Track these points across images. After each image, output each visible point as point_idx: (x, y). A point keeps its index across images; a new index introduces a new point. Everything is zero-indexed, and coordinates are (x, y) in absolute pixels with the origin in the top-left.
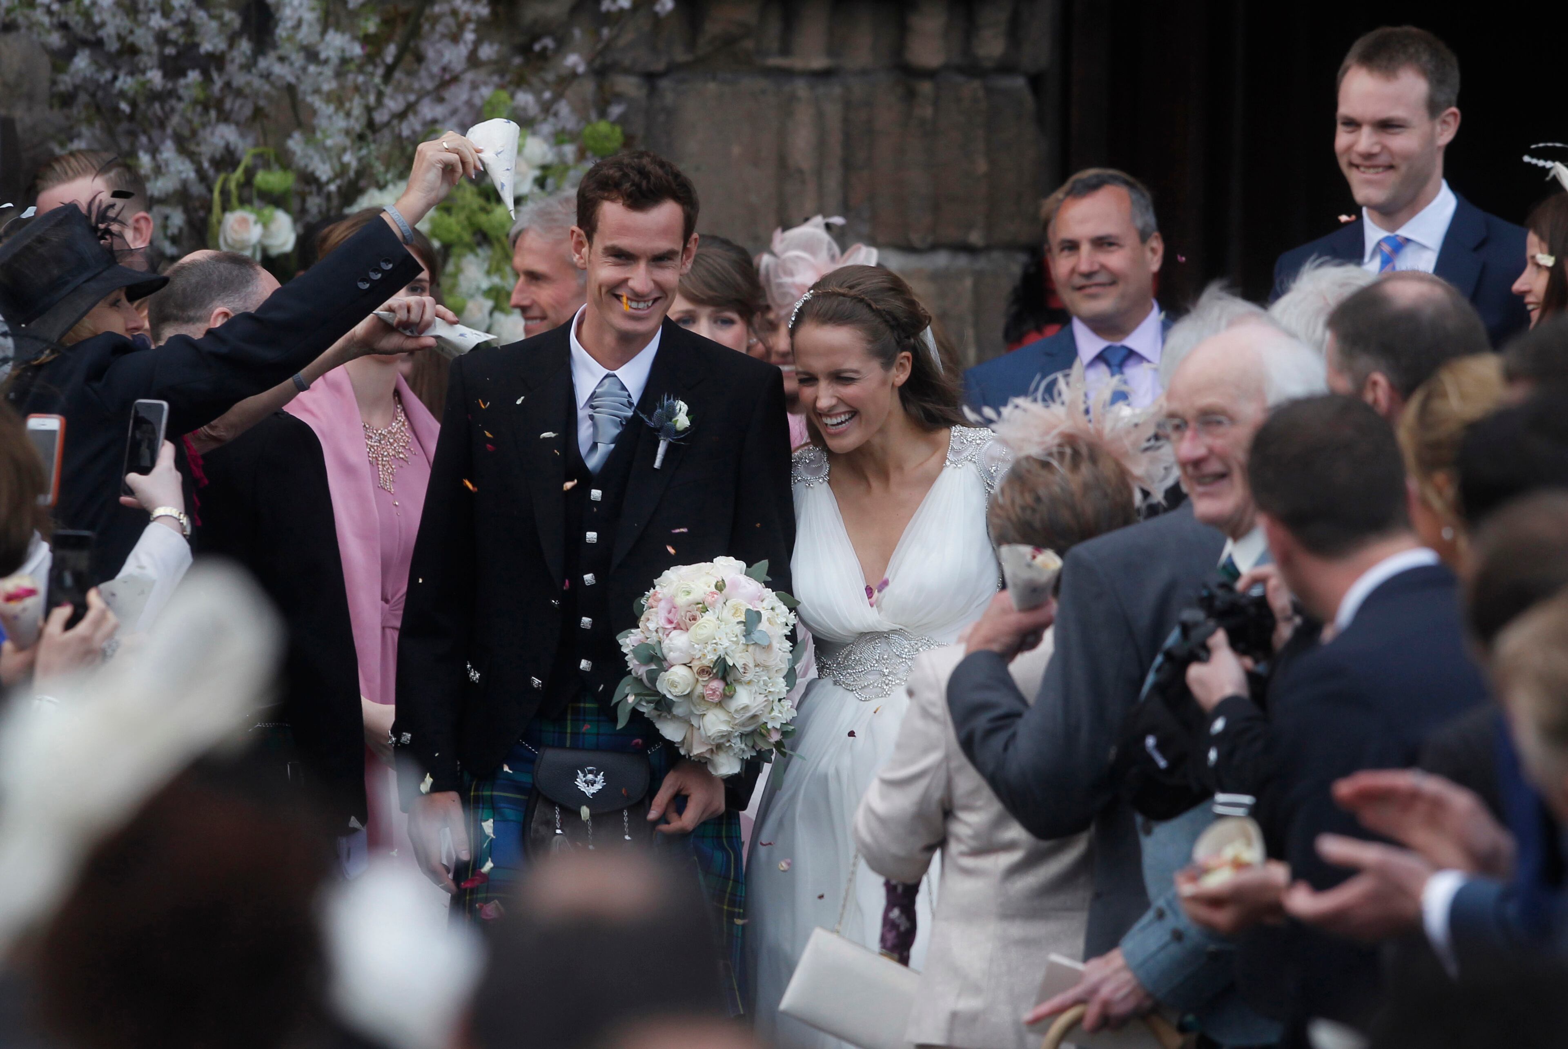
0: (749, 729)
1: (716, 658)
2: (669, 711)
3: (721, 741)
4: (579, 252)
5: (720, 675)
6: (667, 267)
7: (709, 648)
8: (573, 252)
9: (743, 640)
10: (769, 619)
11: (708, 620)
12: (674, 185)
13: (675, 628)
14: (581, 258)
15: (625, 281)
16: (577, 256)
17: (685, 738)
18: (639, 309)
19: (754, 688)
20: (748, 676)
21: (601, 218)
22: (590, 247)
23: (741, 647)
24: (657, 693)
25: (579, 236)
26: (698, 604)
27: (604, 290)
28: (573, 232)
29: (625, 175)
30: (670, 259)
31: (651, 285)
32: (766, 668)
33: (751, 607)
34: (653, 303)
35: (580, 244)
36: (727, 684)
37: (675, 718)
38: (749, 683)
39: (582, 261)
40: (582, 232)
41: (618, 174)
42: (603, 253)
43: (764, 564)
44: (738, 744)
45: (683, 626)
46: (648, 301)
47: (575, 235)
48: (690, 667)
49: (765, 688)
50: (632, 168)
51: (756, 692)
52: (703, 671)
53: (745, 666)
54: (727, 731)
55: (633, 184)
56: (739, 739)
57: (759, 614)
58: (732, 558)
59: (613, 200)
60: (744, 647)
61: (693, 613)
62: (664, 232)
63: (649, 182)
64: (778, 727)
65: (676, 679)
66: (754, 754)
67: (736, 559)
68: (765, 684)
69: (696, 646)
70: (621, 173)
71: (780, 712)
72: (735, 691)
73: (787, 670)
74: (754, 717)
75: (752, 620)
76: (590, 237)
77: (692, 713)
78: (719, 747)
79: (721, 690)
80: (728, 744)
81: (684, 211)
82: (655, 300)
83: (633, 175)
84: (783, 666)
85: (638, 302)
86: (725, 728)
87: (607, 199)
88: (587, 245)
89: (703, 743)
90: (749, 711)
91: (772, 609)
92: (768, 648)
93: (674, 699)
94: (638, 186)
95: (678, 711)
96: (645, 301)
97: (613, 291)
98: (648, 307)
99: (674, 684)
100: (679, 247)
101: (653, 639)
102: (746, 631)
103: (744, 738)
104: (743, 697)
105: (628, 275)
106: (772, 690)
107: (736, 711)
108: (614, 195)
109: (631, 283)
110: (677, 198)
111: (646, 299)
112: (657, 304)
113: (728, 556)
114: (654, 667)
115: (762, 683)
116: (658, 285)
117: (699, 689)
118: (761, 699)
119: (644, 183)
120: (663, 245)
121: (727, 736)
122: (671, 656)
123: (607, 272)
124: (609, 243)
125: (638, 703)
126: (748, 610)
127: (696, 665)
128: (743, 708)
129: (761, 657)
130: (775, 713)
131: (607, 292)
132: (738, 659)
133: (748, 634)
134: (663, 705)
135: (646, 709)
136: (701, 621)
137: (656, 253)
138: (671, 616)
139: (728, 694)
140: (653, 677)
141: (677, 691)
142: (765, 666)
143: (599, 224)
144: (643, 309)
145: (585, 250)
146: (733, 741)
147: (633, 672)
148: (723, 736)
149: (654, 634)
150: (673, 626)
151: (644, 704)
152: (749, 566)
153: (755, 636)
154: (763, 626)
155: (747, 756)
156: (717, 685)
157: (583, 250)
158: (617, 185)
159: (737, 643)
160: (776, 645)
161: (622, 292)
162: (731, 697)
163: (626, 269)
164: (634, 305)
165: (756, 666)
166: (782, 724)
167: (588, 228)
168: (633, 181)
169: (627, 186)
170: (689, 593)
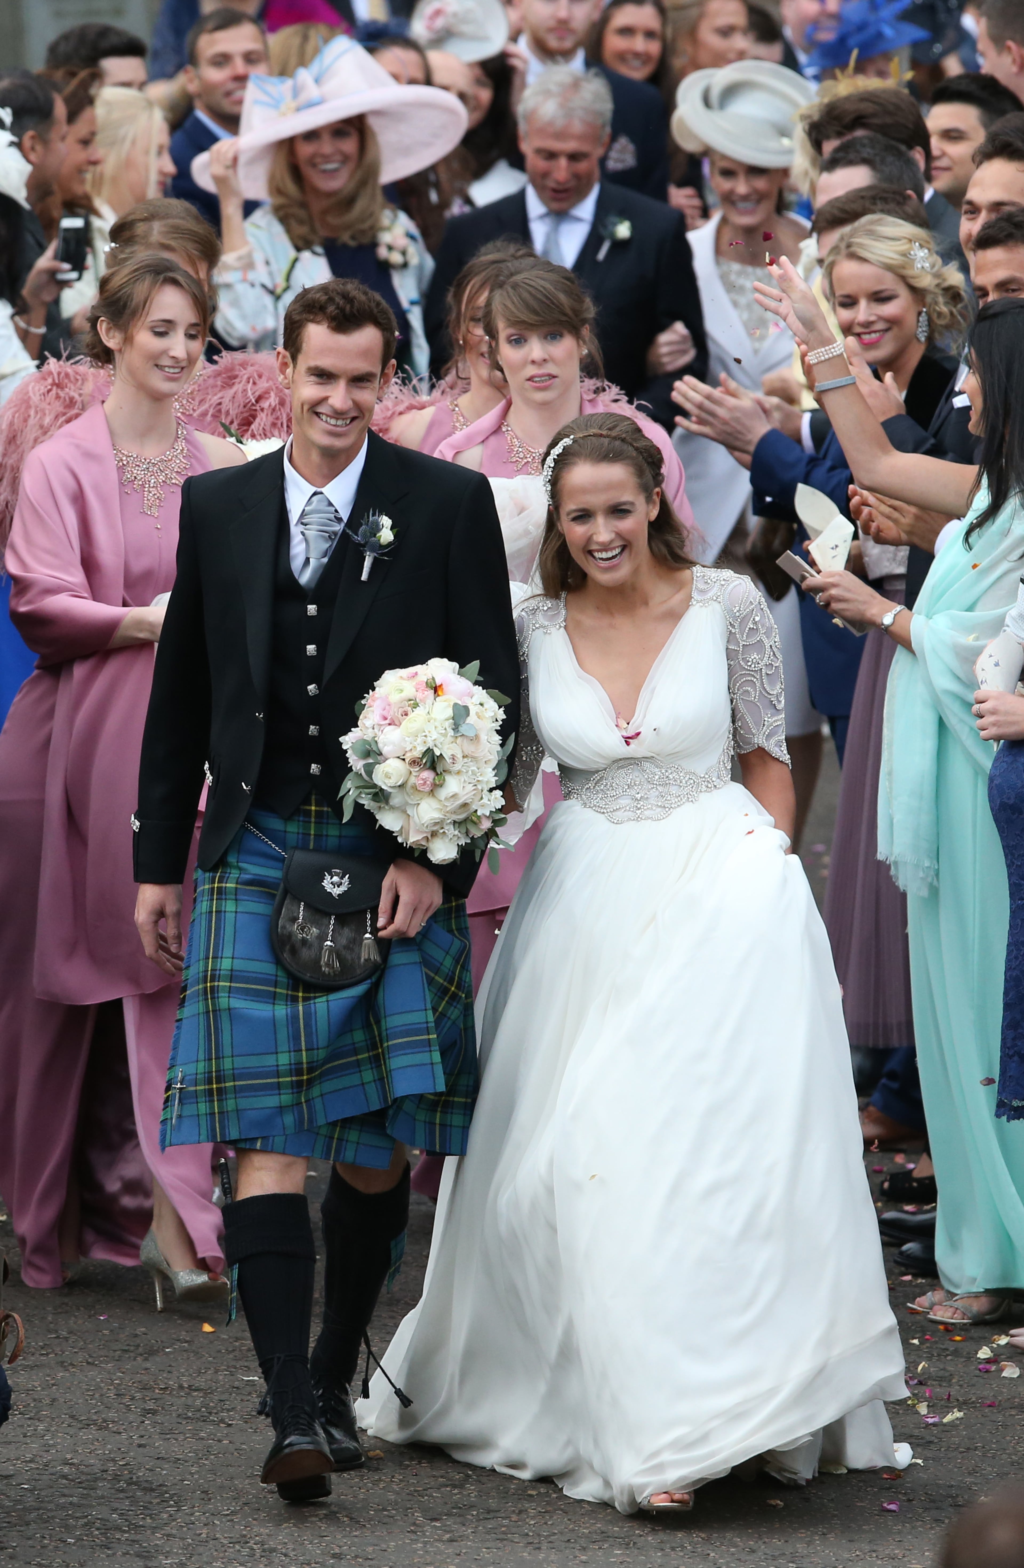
0: (462, 817)
1: (425, 749)
2: (387, 803)
3: (435, 828)
4: (283, 372)
5: (428, 764)
6: (365, 388)
7: (419, 740)
8: (278, 371)
9: (451, 733)
10: (477, 713)
11: (417, 716)
12: (375, 310)
13: (390, 724)
14: (286, 378)
15: (325, 399)
16: (282, 376)
17: (402, 827)
18: (338, 426)
19: (463, 777)
20: (457, 767)
21: (306, 339)
22: (295, 367)
23: (449, 739)
24: (375, 786)
25: (284, 357)
26: (410, 700)
27: (306, 408)
28: (279, 353)
29: (331, 300)
30: (369, 381)
31: (350, 403)
32: (474, 759)
33: (460, 702)
34: (351, 422)
35: (285, 365)
36: (437, 774)
37: (392, 808)
38: (459, 773)
39: (286, 381)
40: (288, 354)
41: (324, 298)
42: (306, 372)
43: (475, 665)
44: (451, 831)
45: (397, 723)
46: (346, 419)
47: (281, 356)
48: (404, 760)
49: (474, 777)
50: (338, 293)
51: (465, 781)
52: (413, 762)
53: (453, 757)
54: (439, 818)
55: (338, 308)
56: (452, 826)
57: (466, 709)
58: (445, 660)
59: (318, 323)
60: (452, 740)
61: (405, 709)
62: (365, 353)
63: (352, 307)
64: (488, 814)
65: (390, 771)
66: (469, 841)
67: (450, 660)
68: (474, 773)
69: (407, 739)
70: (327, 297)
71: (489, 800)
72: (444, 780)
73: (496, 762)
74: (465, 805)
75: (460, 714)
76: (294, 358)
77: (407, 803)
78: (434, 834)
79: (431, 780)
80: (441, 831)
81: (383, 335)
82: (353, 419)
83: (338, 300)
84: (491, 757)
85: (337, 419)
86: (437, 815)
87: (313, 321)
88: (291, 366)
89: (419, 831)
90: (459, 799)
91: (481, 704)
92: (475, 739)
93: (390, 790)
94: (342, 310)
95: (395, 801)
96: (343, 419)
97: (314, 408)
98: (347, 425)
99: (387, 776)
100: (377, 370)
101: (369, 736)
102: (455, 724)
103: (457, 825)
104: (452, 785)
105: (328, 394)
106: (480, 779)
107: (446, 799)
108: (319, 318)
109: (330, 401)
110: (377, 324)
111: (344, 417)
112: (355, 423)
113: (442, 657)
114: (371, 761)
115: (470, 772)
116: (357, 405)
117: (413, 780)
118: (470, 787)
119: (348, 307)
120: (362, 366)
121: (440, 823)
122: (385, 750)
123: (309, 390)
124: (313, 363)
125: (359, 795)
126: (455, 705)
127: (408, 757)
128: (452, 796)
129: (469, 748)
130: (485, 800)
131: (308, 410)
132: (447, 749)
133: (456, 728)
134: (380, 796)
135: (366, 802)
136: (411, 715)
137: (356, 373)
138: (385, 713)
139: (437, 782)
140: (370, 773)
141: (392, 782)
142: (472, 757)
143: (304, 345)
144: (341, 426)
145: (289, 371)
146: (447, 828)
147: (353, 768)
148: (436, 824)
149: (371, 730)
150: (387, 722)
151: (363, 796)
152: (462, 666)
153: (463, 729)
154: (472, 719)
155: (462, 842)
156: (428, 775)
157: (288, 371)
158: (322, 308)
159: (445, 735)
160: (483, 737)
161: (321, 409)
162: (441, 786)
163: (329, 387)
164: (333, 422)
165: (463, 757)
166: (491, 812)
167: (293, 349)
168: (338, 304)
169: (331, 309)
170: (402, 691)
